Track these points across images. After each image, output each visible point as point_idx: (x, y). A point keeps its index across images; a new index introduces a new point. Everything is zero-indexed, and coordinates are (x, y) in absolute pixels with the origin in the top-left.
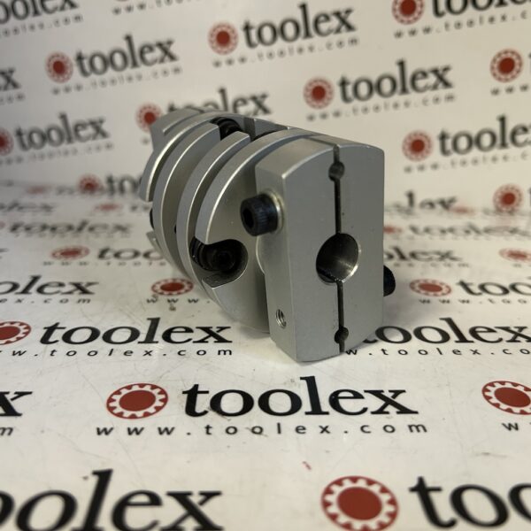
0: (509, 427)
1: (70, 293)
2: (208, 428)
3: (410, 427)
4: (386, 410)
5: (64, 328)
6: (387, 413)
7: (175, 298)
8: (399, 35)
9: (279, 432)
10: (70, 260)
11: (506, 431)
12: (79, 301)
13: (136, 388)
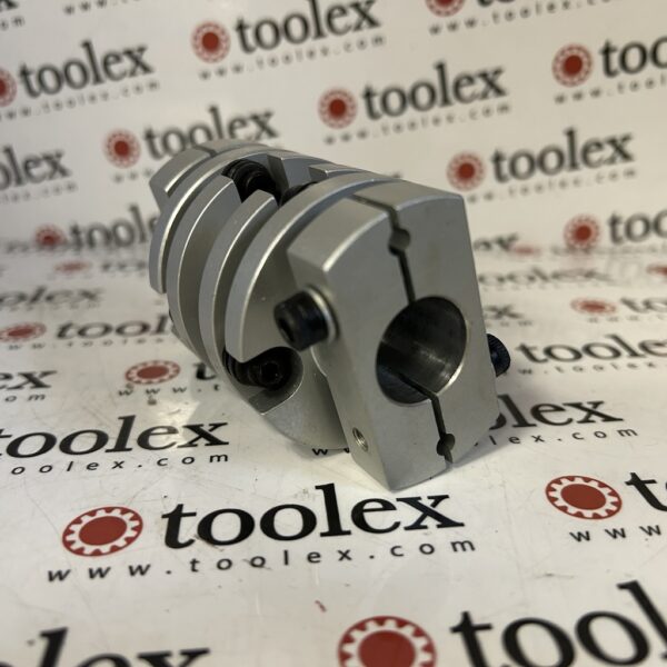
0: (579, 537)
1: (19, 387)
2: (194, 562)
3: (454, 544)
4: (423, 523)
5: (9, 436)
6: (425, 527)
7: (155, 387)
8: (435, 30)
9: (286, 562)
10: (21, 342)
11: (575, 541)
12: (30, 398)
13: (101, 514)
